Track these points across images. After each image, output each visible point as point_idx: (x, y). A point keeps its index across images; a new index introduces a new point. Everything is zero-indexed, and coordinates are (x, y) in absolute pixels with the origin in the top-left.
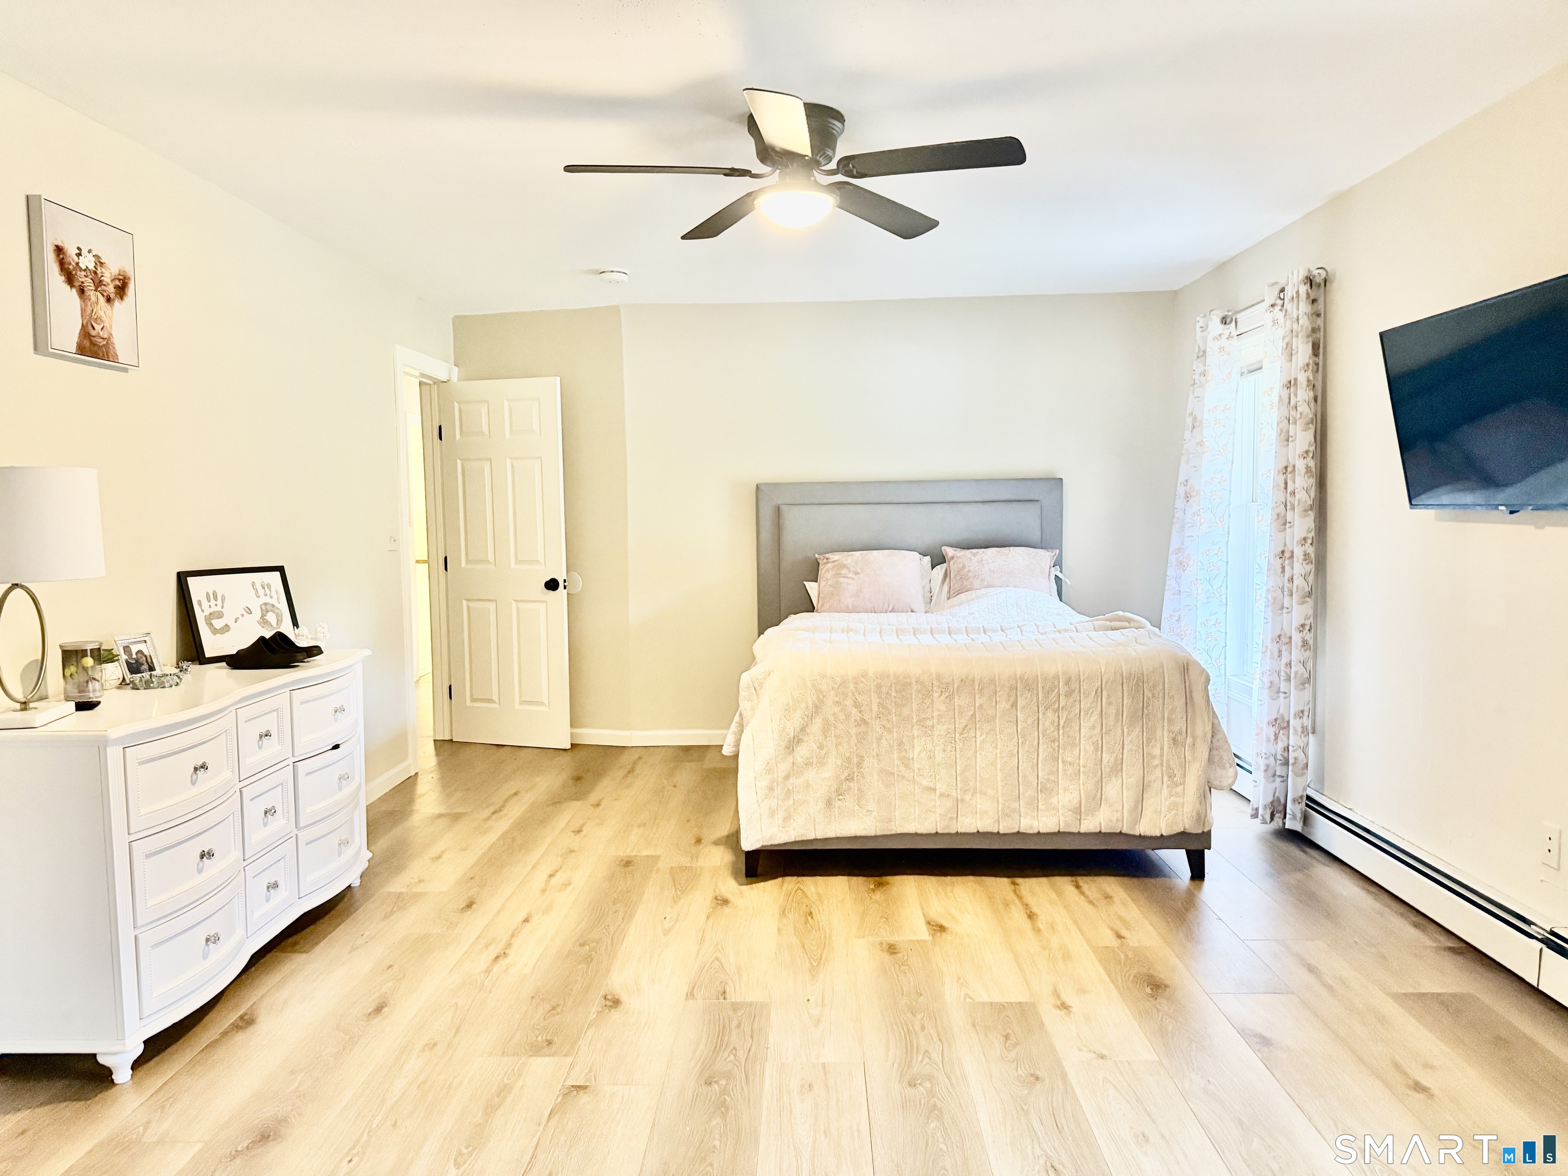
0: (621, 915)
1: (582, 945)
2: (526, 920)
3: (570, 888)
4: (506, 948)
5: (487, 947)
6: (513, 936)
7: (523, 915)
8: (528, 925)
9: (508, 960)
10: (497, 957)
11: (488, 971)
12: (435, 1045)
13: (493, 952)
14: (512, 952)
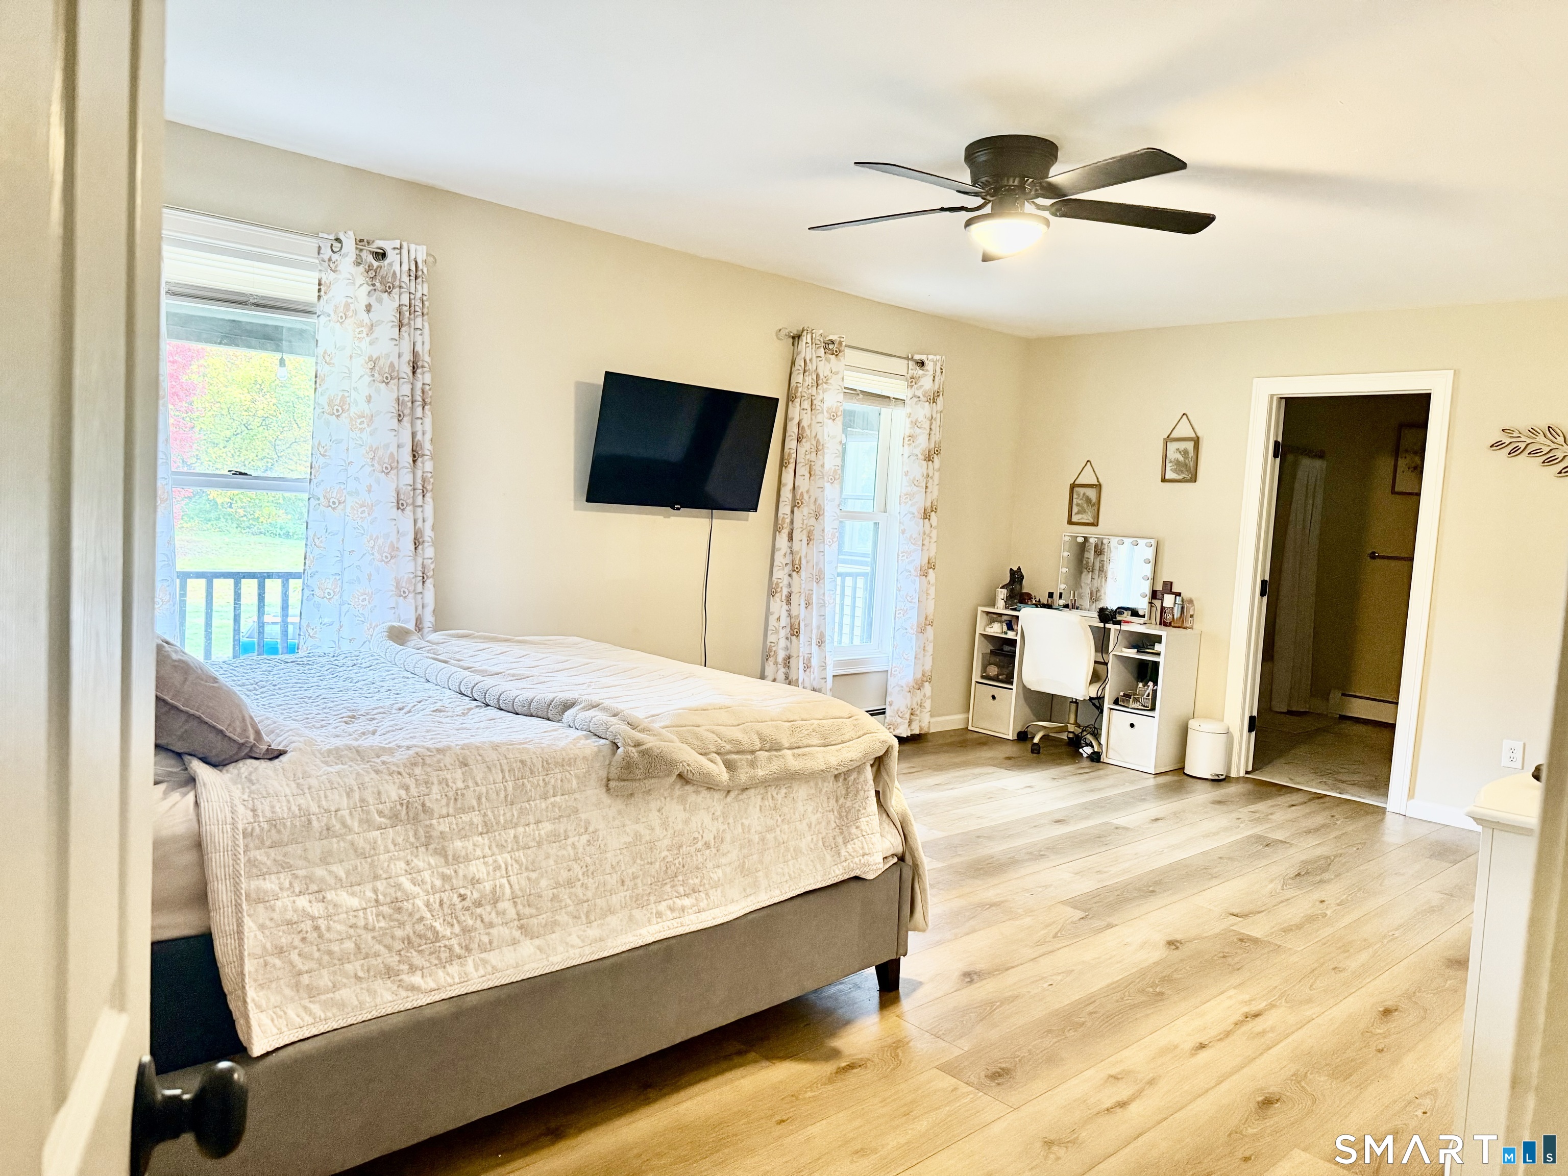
0: (1090, 1008)
1: (1162, 994)
2: (1202, 1046)
3: (1113, 1071)
4: (1242, 1022)
5: (1264, 1032)
6: (1228, 1034)
7: (1204, 1055)
8: (1203, 1039)
9: (1246, 1009)
10: (1256, 1015)
11: (1272, 1006)
12: (1334, 969)
13: (1259, 1025)
14: (1238, 1016)
